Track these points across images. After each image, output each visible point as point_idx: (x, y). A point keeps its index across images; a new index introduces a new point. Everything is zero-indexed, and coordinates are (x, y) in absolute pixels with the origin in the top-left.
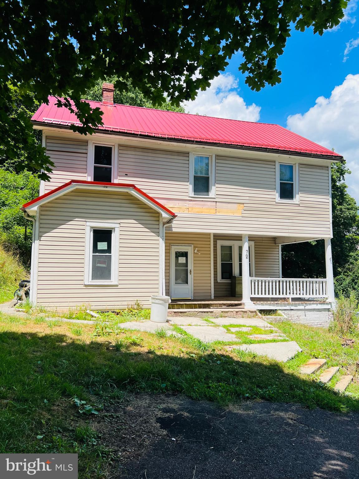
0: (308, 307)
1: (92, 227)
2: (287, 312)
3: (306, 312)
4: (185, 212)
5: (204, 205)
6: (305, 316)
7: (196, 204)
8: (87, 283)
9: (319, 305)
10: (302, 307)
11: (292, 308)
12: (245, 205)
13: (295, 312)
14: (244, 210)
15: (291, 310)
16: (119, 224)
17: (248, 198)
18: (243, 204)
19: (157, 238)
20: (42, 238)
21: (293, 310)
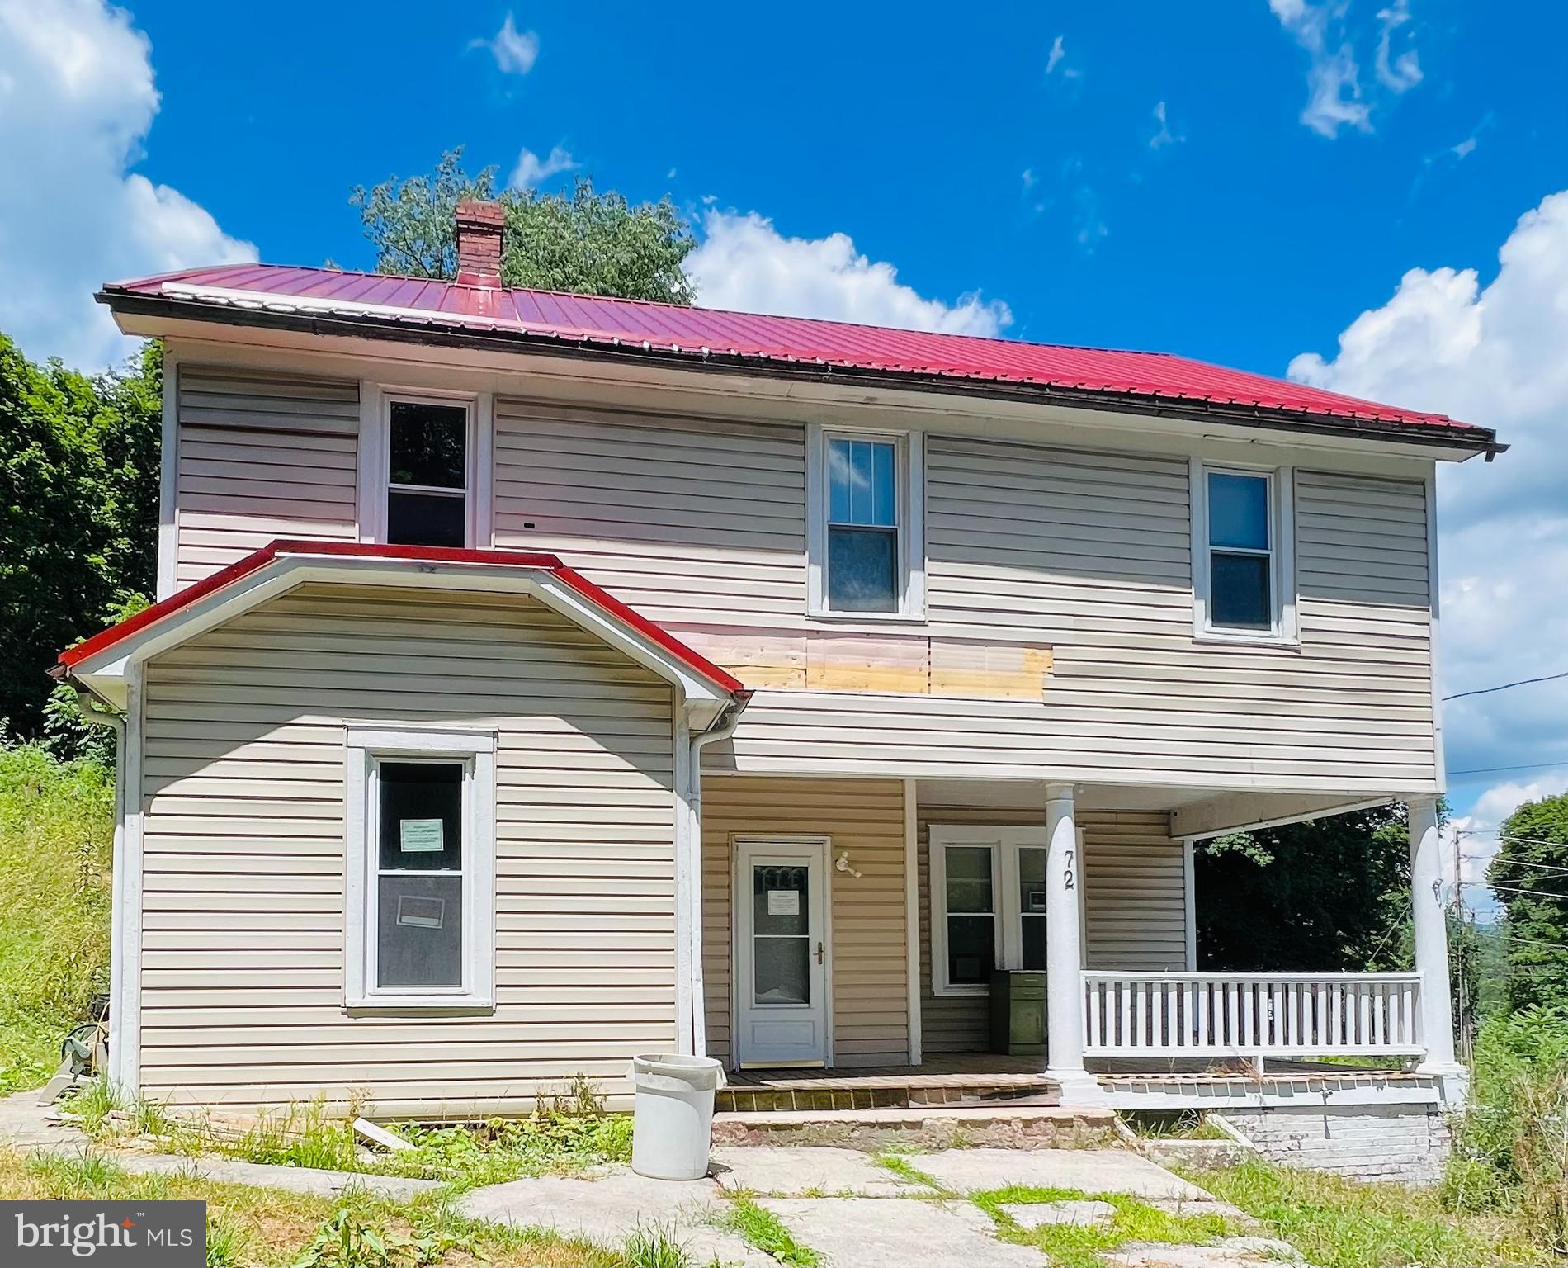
0: (1340, 1098)
1: (372, 754)
2: (1248, 1118)
3: (1328, 1118)
4: (791, 683)
5: (877, 654)
6: (1328, 1136)
7: (838, 650)
8: (354, 1001)
9: (1386, 1087)
10: (1312, 1099)
11: (1272, 1100)
12: (1059, 652)
13: (1282, 1118)
14: (1056, 675)
15: (1264, 1108)
16: (495, 735)
17: (1070, 622)
18: (1050, 646)
19: (665, 797)
20: (157, 805)
21: (1272, 1108)
